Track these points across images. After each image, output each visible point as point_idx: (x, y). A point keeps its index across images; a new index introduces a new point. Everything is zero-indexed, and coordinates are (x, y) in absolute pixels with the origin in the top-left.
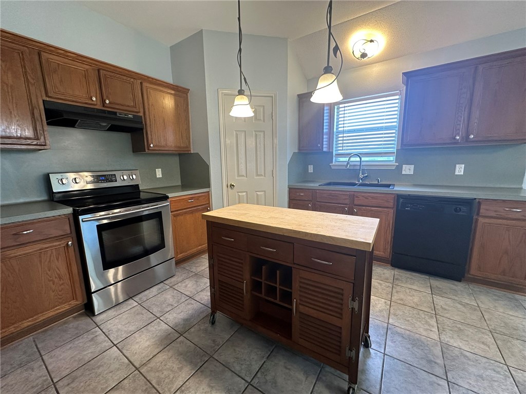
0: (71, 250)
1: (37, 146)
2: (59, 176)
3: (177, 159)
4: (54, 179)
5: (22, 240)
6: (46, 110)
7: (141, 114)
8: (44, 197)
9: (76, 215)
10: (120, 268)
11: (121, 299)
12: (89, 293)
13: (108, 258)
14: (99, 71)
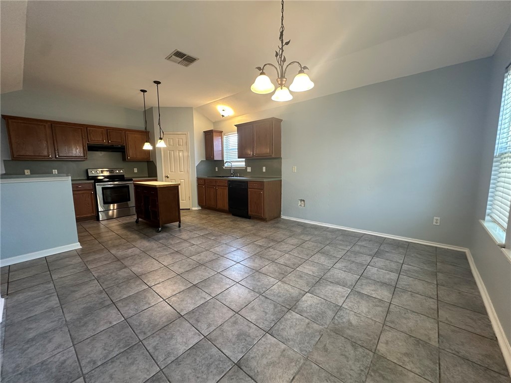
0: (93, 195)
1: (84, 158)
2: (91, 170)
3: (146, 164)
4: (89, 171)
5: (78, 189)
6: (88, 147)
7: (125, 145)
8: (86, 178)
9: (95, 183)
10: (116, 204)
11: (115, 217)
12: (98, 212)
13: (105, 201)
14: (107, 130)
